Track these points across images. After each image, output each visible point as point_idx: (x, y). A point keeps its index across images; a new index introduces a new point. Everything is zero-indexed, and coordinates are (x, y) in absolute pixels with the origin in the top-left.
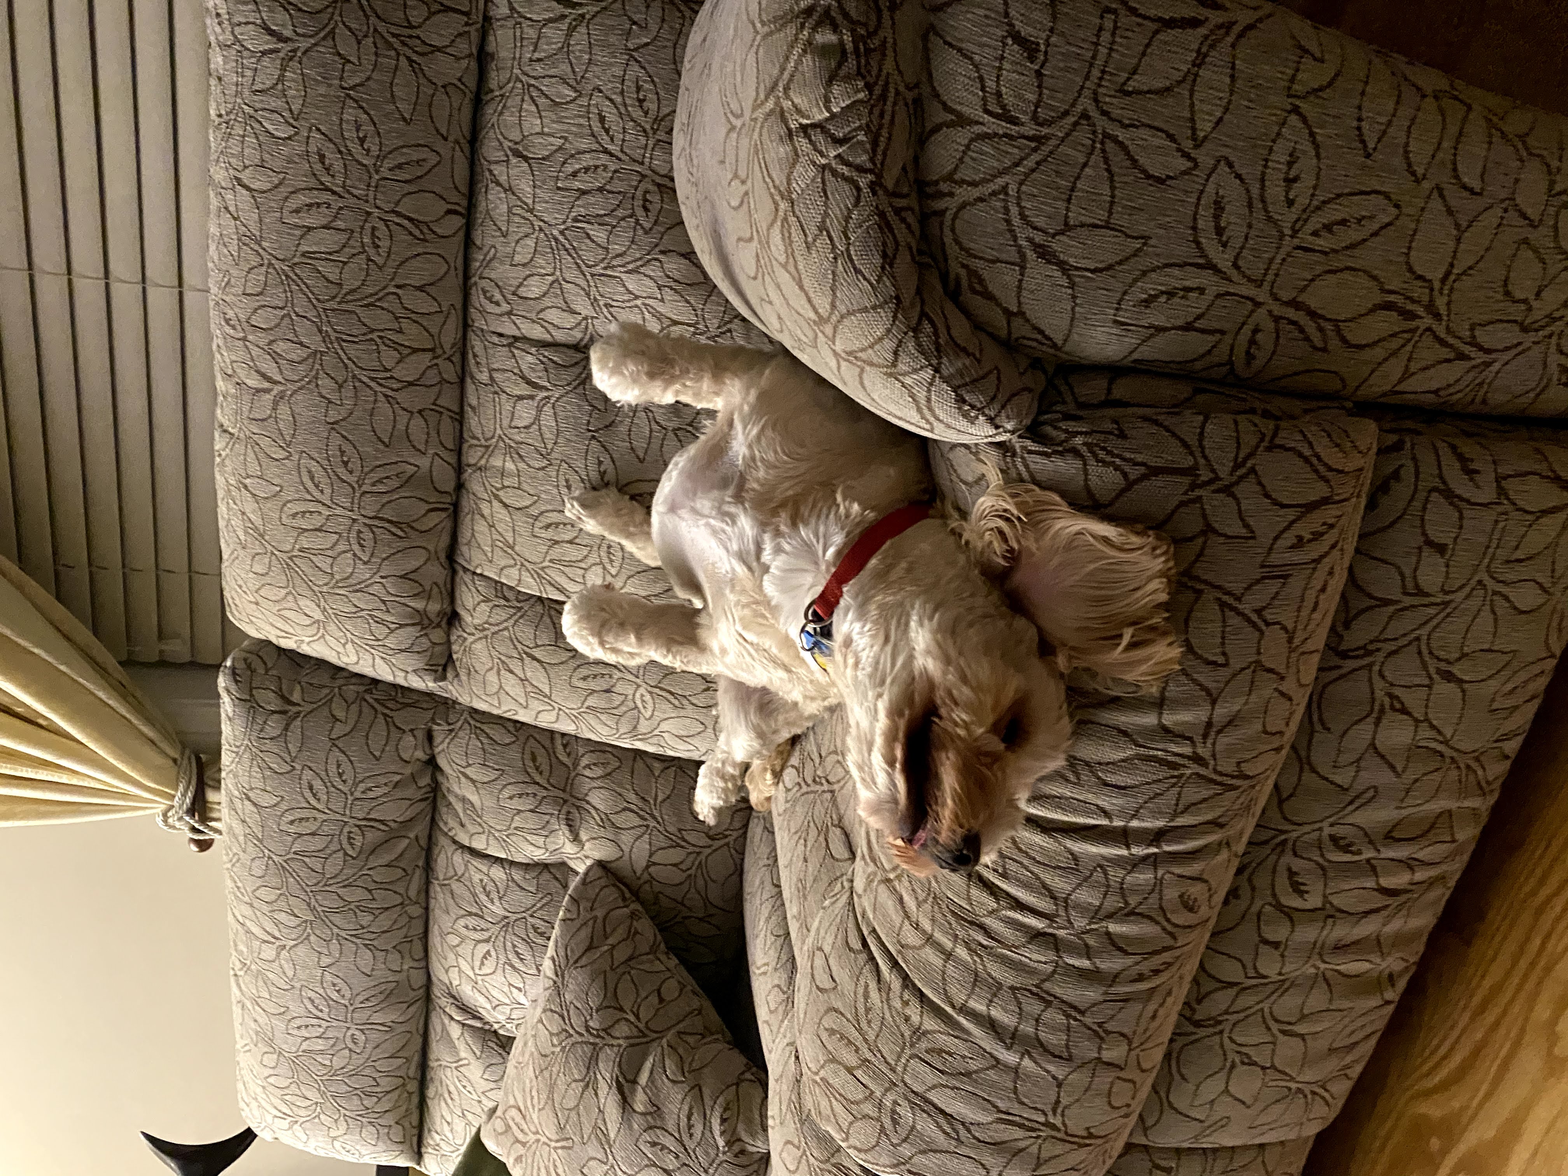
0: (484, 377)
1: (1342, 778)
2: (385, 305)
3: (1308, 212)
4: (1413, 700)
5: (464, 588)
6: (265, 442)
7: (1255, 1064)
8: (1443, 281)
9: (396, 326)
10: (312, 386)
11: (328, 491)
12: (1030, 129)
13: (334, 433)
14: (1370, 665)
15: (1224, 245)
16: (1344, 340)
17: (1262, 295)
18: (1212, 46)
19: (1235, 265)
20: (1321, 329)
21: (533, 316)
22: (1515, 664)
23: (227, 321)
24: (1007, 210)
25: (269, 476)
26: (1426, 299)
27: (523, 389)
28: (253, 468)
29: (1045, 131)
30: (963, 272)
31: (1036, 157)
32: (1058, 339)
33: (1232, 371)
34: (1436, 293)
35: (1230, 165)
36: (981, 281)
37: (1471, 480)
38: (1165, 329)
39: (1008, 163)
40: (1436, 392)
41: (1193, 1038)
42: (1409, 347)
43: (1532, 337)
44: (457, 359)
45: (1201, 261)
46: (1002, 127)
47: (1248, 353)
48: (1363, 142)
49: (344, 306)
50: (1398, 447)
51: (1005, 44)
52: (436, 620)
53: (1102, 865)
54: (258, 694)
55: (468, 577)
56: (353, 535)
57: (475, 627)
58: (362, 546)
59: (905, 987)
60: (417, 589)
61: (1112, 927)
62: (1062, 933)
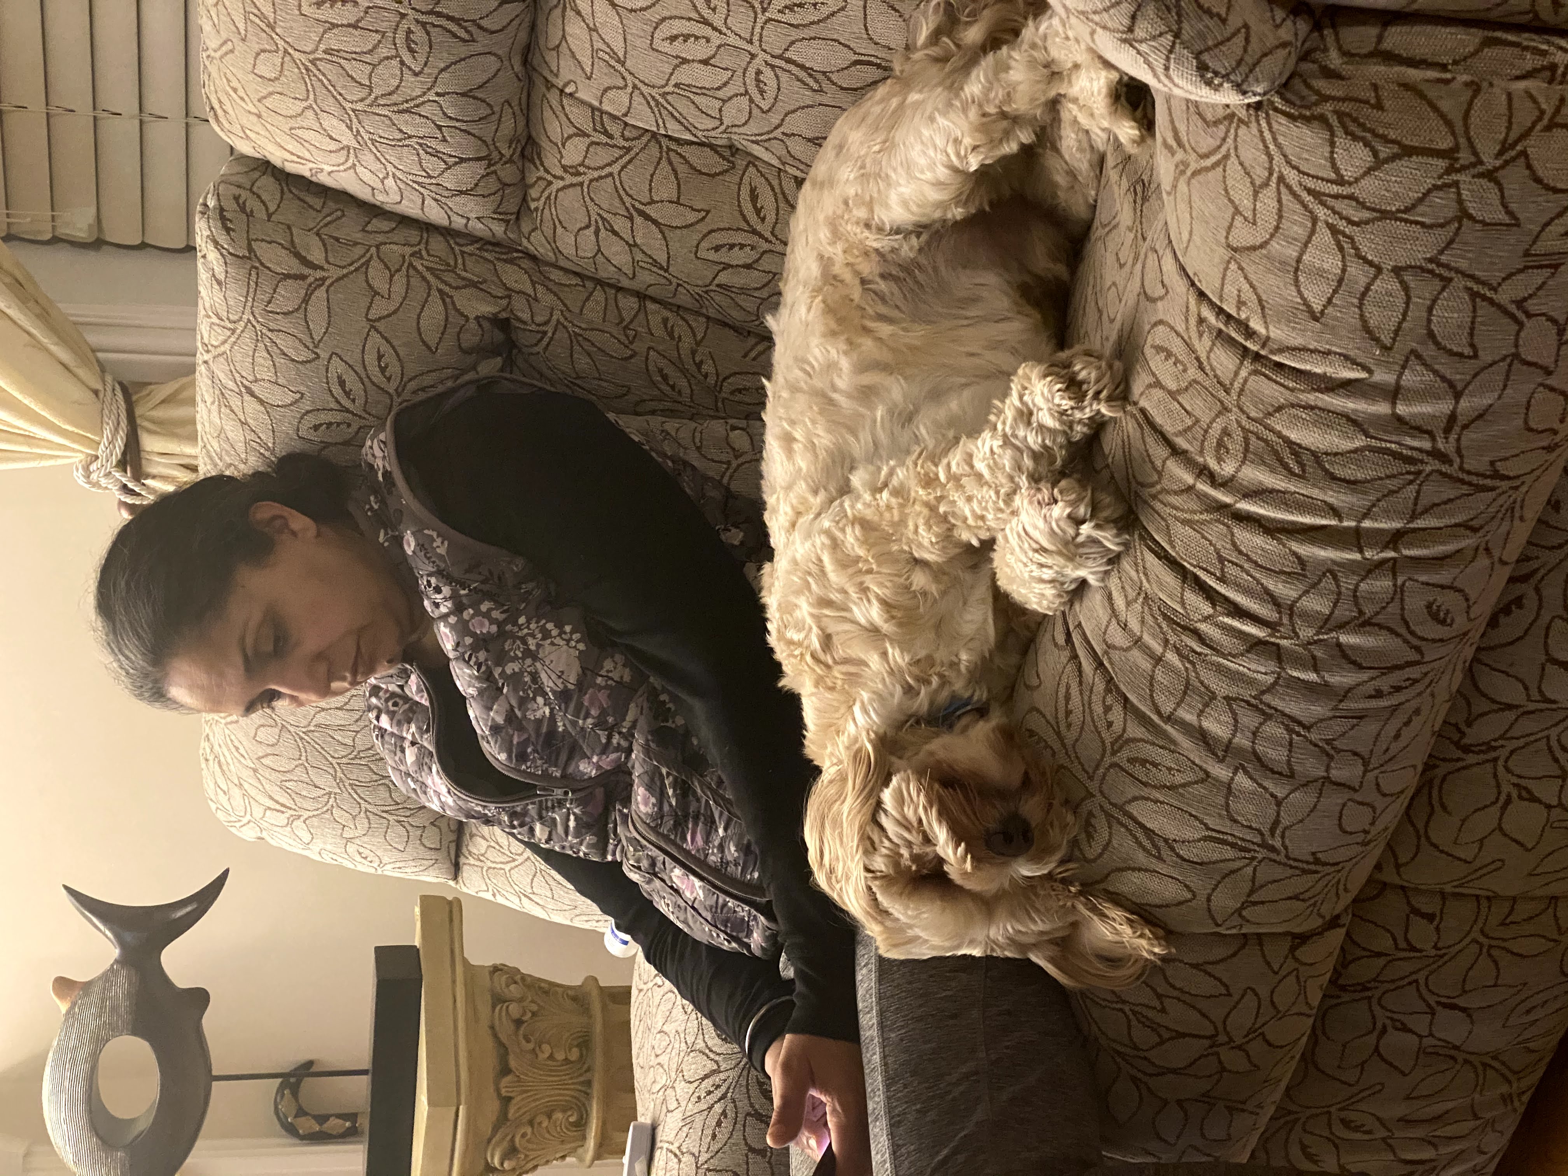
5: (548, 113)
7: (1534, 799)
41: (1460, 764)
47: (1556, 4)
52: (507, 152)
53: (1331, 570)
54: (261, 249)
55: (553, 97)
56: (401, 36)
57: (565, 168)
58: (412, 51)
59: (1108, 690)
60: (484, 111)
61: (1344, 639)
62: (1284, 643)
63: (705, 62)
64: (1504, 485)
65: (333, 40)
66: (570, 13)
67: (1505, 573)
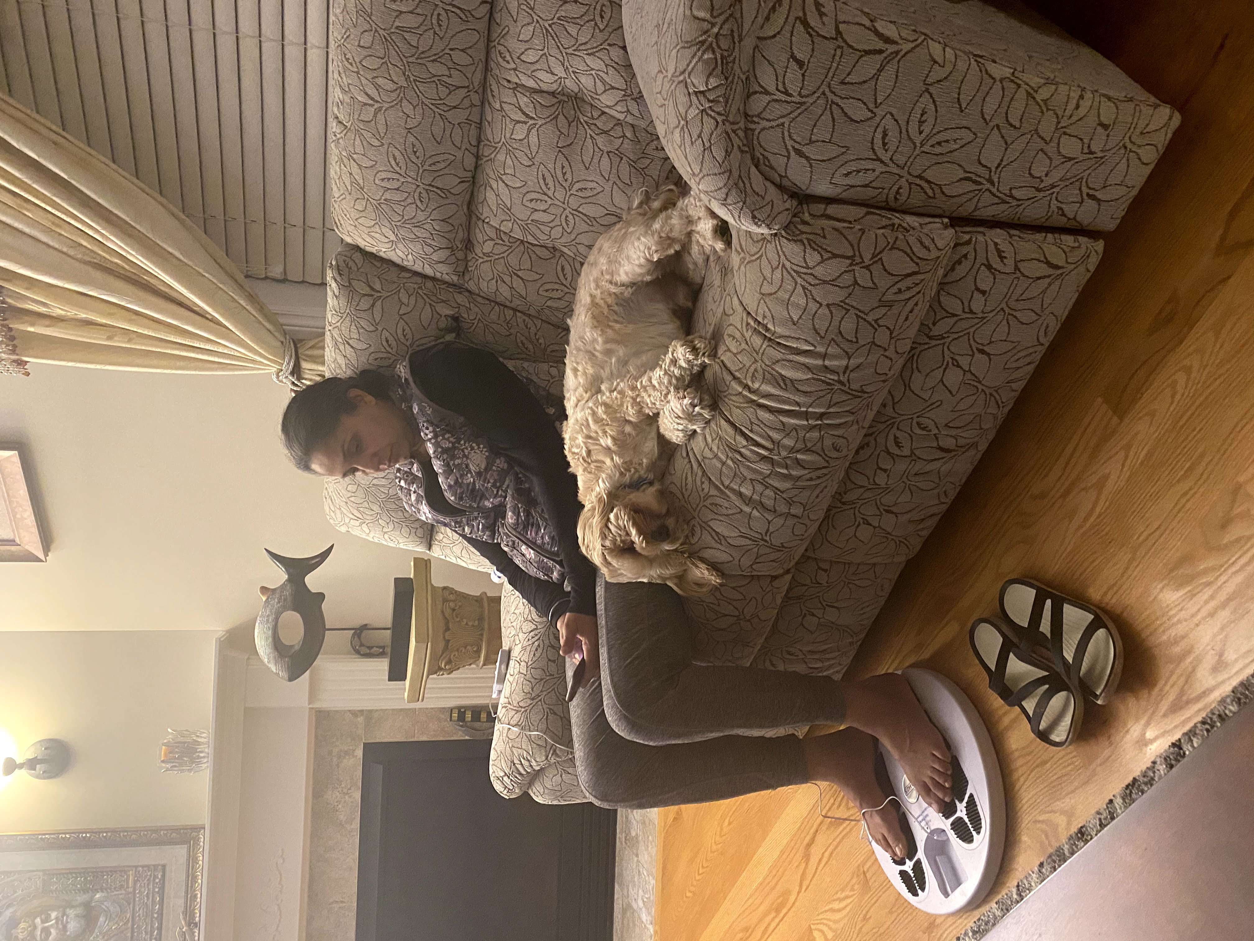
0: (497, 106)
1: (926, 396)
2: (443, 61)
3: (929, 137)
4: (964, 362)
5: (477, 231)
6: (368, 135)
7: (870, 525)
8: (997, 168)
9: (447, 73)
10: (399, 106)
11: (404, 168)
12: (797, 99)
13: (409, 135)
14: (944, 344)
15: (886, 151)
16: (943, 193)
17: (904, 173)
18: (888, 62)
19: (891, 159)
20: (932, 189)
21: (529, 73)
22: (1019, 348)
23: (347, 60)
24: (783, 133)
25: (369, 154)
26: (987, 177)
27: (520, 117)
28: (359, 149)
29: (804, 100)
30: (761, 157)
31: (799, 111)
32: (804, 188)
33: (888, 204)
34: (992, 174)
35: (892, 115)
36: (769, 161)
37: (1002, 261)
38: (854, 186)
39: (785, 112)
40: (993, 216)
41: (841, 509)
42: (977, 198)
43: (1042, 194)
44: (480, 91)
45: (875, 157)
46: (783, 97)
47: (896, 198)
48: (960, 105)
49: (419, 61)
50: (968, 242)
51: (789, 61)
52: (460, 246)
53: (795, 428)
54: (354, 283)
55: (480, 223)
56: (417, 194)
57: (484, 254)
58: (421, 201)
59: (703, 475)
60: (451, 228)
61: (799, 456)
62: (776, 457)
63: (544, 211)
64: (866, 395)
65: (388, 196)
66: (488, 188)
67: (864, 432)
